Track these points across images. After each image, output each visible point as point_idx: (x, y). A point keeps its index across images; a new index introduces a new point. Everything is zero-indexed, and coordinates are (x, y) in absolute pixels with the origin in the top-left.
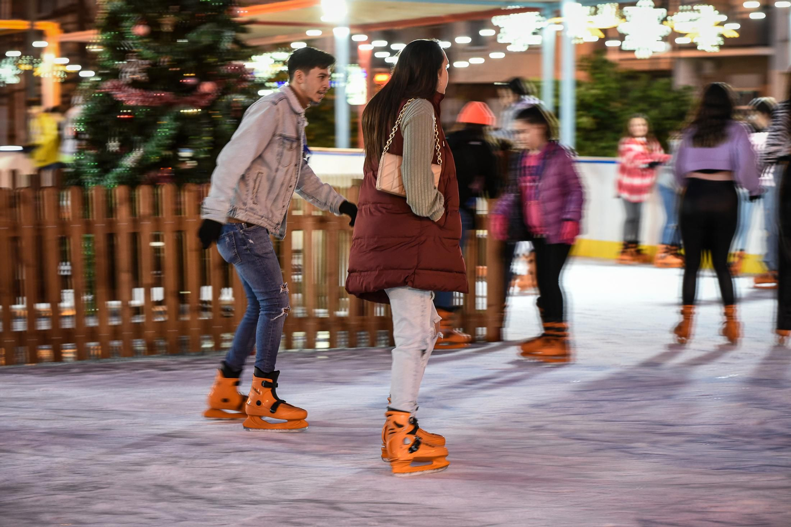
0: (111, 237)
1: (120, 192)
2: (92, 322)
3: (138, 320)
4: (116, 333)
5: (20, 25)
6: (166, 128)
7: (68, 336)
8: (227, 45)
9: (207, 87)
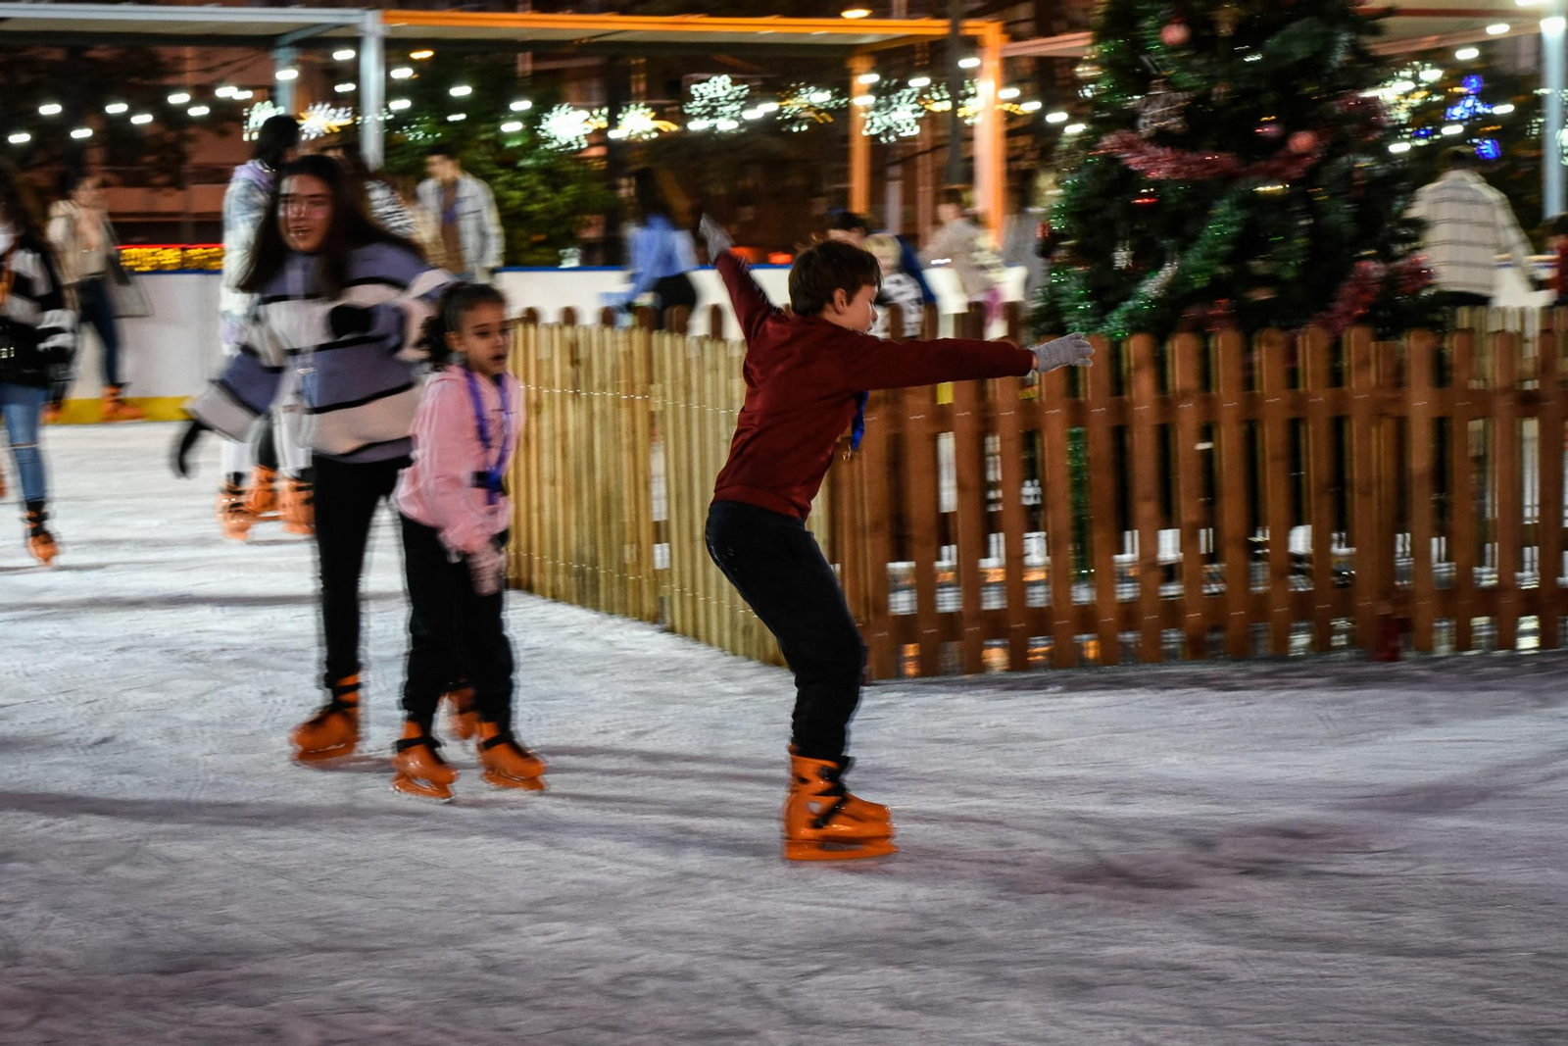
0: (1120, 434)
1: (1137, 347)
2: (1083, 595)
3: (1172, 590)
4: (1129, 614)
5: (933, 27)
6: (1222, 222)
7: (1040, 622)
8: (1340, 57)
9: (1302, 141)
